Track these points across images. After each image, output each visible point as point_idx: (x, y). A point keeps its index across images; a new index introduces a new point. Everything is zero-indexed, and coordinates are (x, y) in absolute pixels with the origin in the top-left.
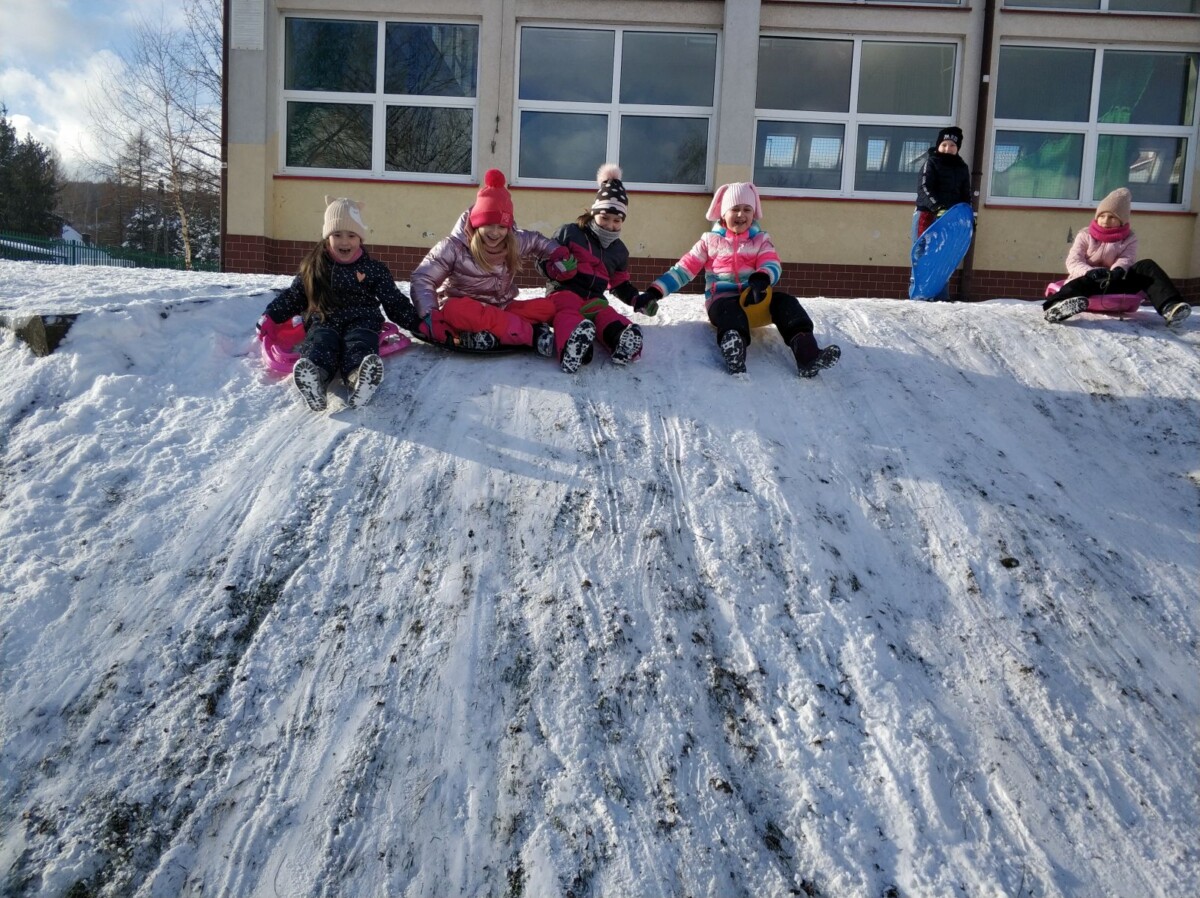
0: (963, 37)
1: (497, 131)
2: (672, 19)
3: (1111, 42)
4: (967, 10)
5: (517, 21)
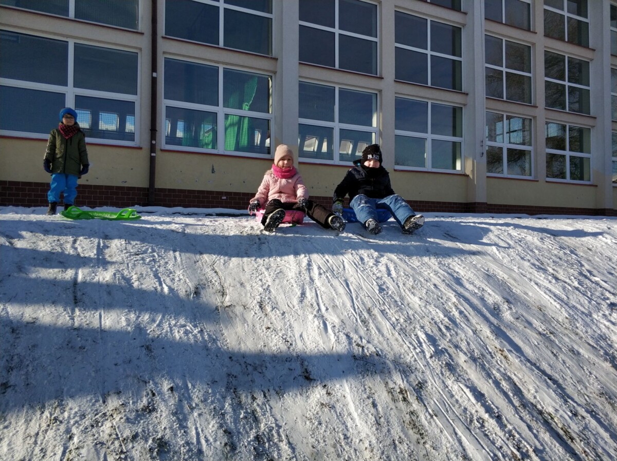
0: (140, 49)
3: (226, 64)
4: (142, 34)
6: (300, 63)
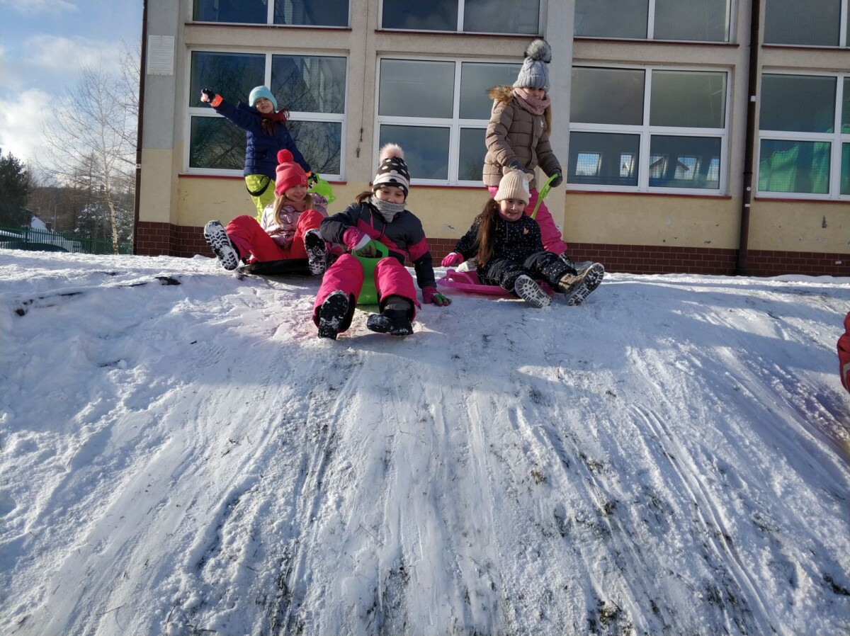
0: (732, 67)
1: (361, 140)
2: (501, 52)
4: (736, 46)
5: (377, 54)
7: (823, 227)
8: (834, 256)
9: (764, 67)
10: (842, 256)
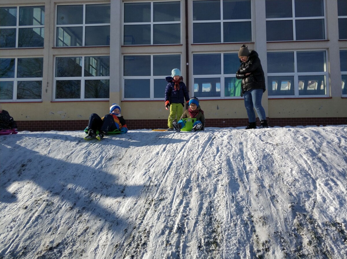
0: (181, 52)
1: (47, 86)
2: (97, 53)
3: (225, 51)
4: (182, 45)
6: (267, 42)
7: (218, 109)
8: (222, 120)
9: (192, 52)
10: (225, 120)
